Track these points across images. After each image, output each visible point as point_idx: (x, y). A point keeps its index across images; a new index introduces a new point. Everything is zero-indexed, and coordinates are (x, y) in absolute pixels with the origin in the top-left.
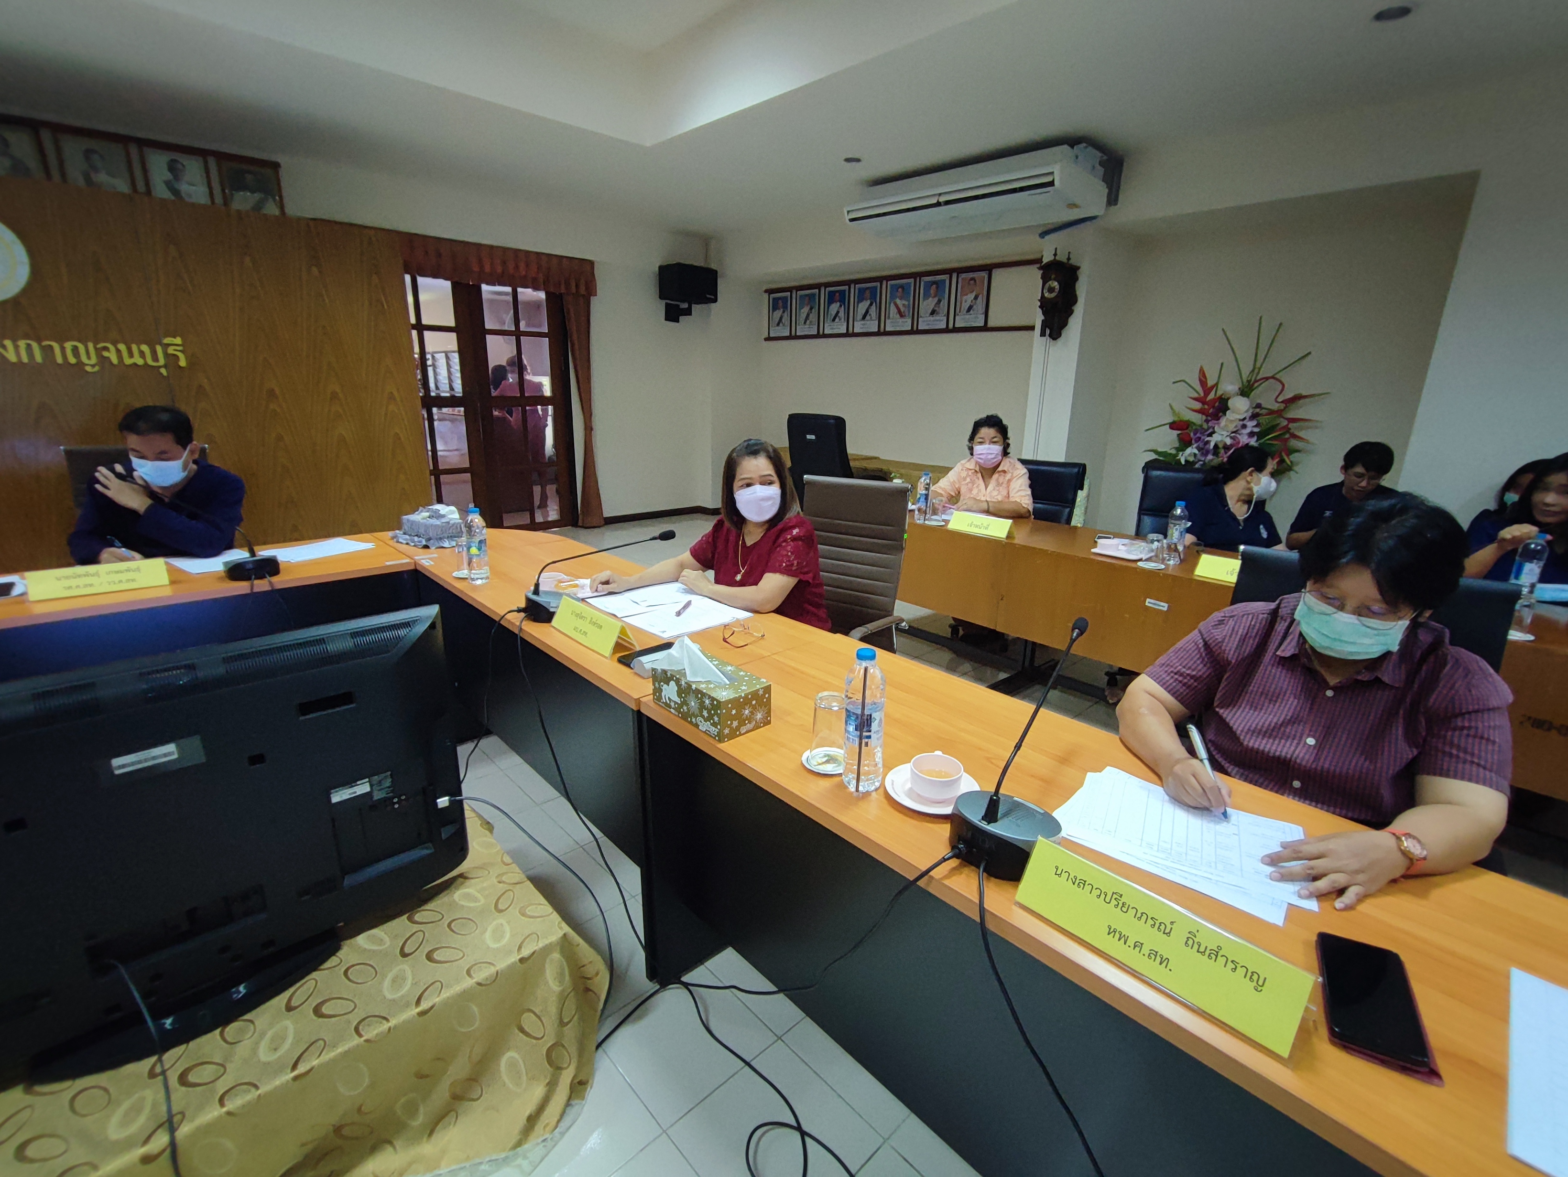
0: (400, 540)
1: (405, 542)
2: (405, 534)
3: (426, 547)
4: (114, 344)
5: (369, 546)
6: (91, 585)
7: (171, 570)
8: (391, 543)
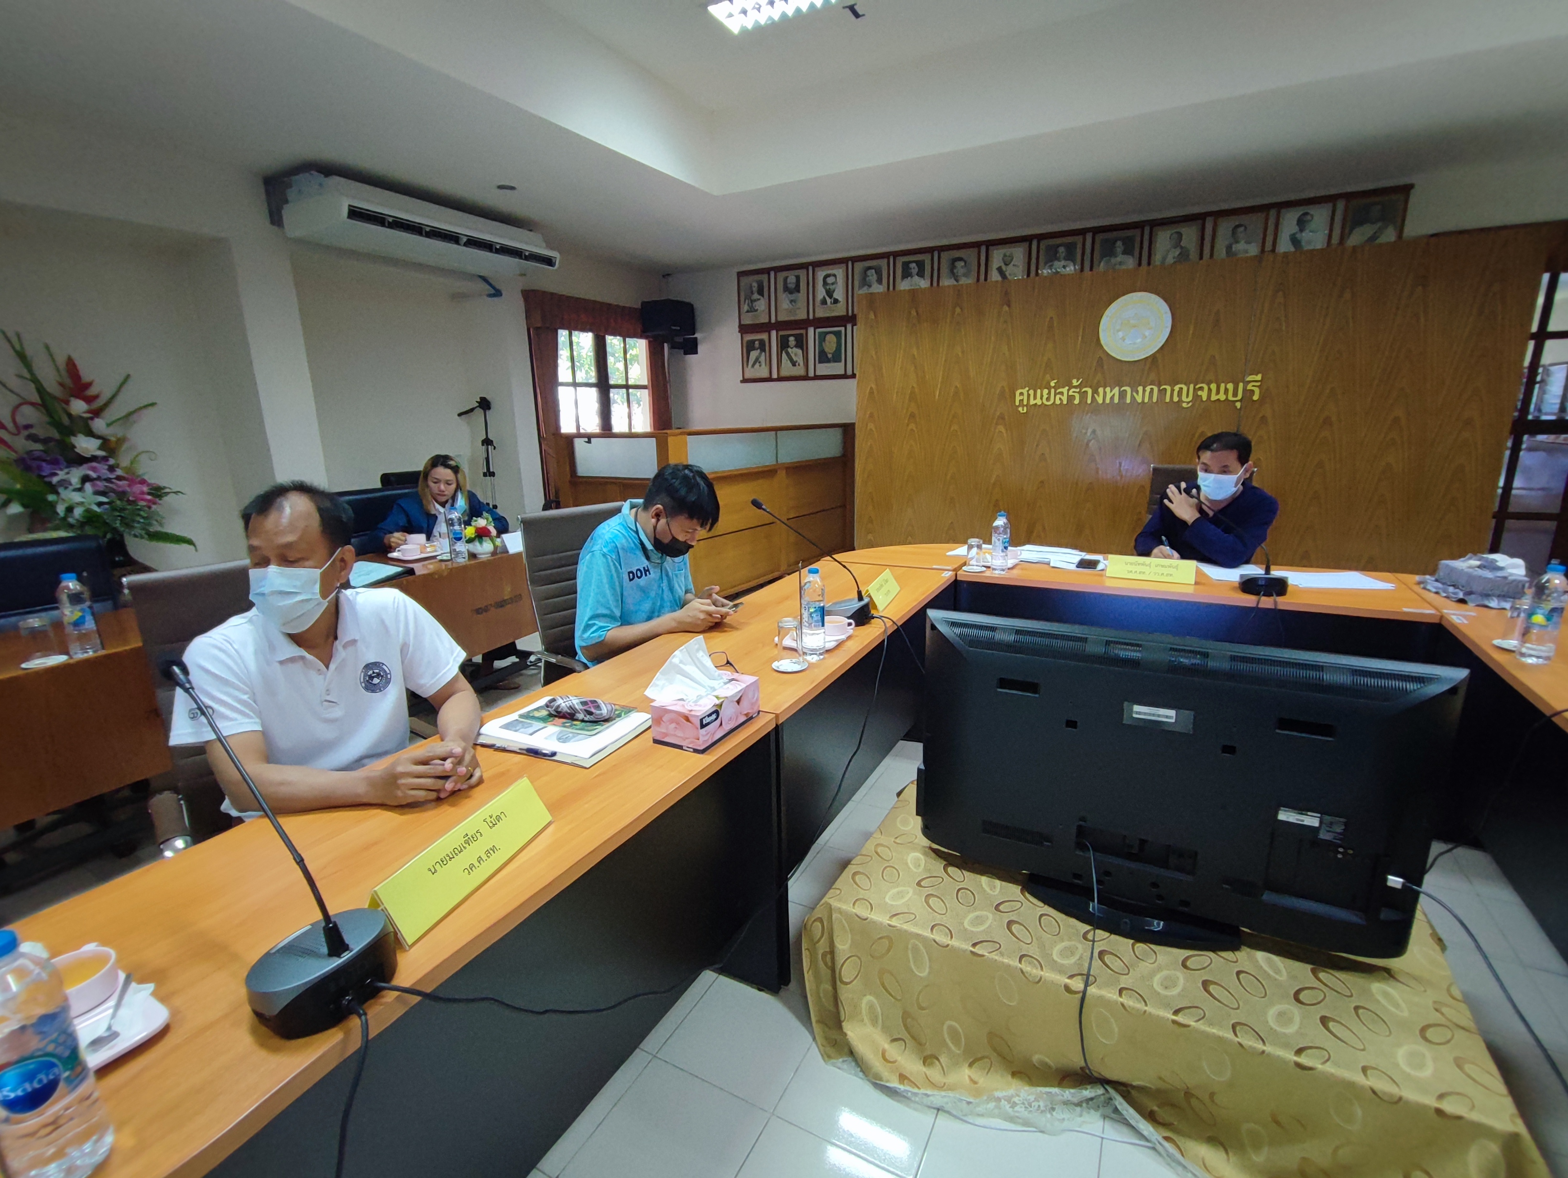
0: (1429, 587)
1: (1434, 590)
2: (1437, 580)
3: (1462, 601)
4: (1208, 384)
5: (1389, 586)
6: (1144, 573)
7: (1199, 572)
8: (1418, 589)
